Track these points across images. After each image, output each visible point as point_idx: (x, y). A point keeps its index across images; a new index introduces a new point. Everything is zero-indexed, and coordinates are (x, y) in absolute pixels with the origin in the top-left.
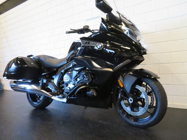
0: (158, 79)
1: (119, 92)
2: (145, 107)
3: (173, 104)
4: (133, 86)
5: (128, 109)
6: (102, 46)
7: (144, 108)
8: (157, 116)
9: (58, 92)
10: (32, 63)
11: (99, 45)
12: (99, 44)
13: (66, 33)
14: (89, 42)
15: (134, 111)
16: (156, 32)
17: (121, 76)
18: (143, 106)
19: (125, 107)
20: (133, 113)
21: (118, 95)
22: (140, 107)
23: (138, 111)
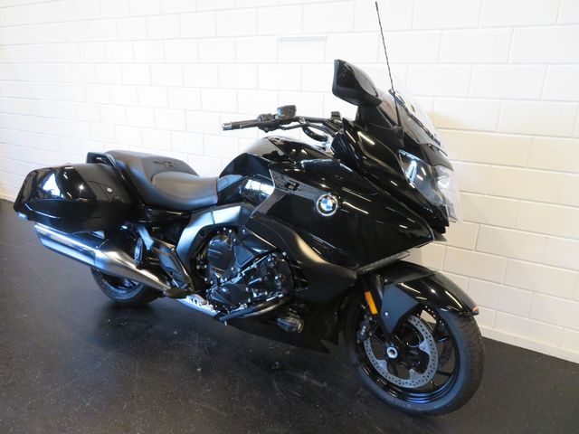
1: (363, 319)
2: (426, 374)
3: (495, 330)
5: (381, 365)
6: (334, 205)
7: (422, 375)
8: (452, 401)
9: (189, 285)
10: (110, 190)
11: (325, 202)
12: (326, 197)
13: (225, 129)
14: (298, 185)
15: (396, 374)
16: (493, 132)
18: (421, 369)
19: (375, 358)
20: (391, 376)
21: (360, 329)
22: (412, 370)
23: (407, 377)
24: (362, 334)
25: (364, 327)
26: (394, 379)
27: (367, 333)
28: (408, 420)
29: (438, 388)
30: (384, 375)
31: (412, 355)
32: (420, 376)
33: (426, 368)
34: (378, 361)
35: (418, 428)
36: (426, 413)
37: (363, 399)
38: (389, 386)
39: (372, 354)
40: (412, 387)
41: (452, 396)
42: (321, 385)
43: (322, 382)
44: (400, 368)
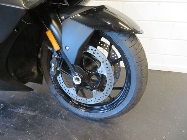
0: (137, 35)
1: (51, 58)
4: (84, 48)
5: (72, 92)
15: (84, 96)
17: (54, 22)
18: (101, 89)
19: (66, 88)
20: (80, 98)
21: (50, 67)
22: (94, 91)
23: (91, 96)
24: (53, 70)
25: (53, 65)
26: (82, 100)
27: (56, 68)
28: (95, 125)
29: (114, 99)
30: (75, 99)
31: (93, 80)
32: (101, 94)
33: (105, 87)
34: (69, 89)
35: (103, 129)
36: (107, 118)
37: (63, 117)
38: (79, 105)
39: (64, 85)
40: (96, 103)
41: (126, 103)
42: (34, 114)
43: (35, 111)
44: (86, 91)
